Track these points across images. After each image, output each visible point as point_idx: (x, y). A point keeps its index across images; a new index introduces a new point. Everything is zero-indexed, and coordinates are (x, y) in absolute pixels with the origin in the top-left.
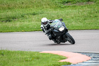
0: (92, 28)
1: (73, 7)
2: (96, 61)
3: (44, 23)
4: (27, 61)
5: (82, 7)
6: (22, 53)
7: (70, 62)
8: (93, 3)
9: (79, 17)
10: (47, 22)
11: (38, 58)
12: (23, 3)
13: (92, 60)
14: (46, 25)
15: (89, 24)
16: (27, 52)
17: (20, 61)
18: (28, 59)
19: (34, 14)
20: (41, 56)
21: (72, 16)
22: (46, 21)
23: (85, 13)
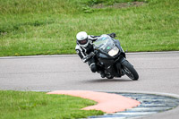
0: (141, 49)
1: (107, 10)
2: (148, 109)
3: (81, 42)
4: (24, 108)
5: (124, 11)
6: (15, 94)
7: (103, 110)
8: (144, 5)
9: (118, 28)
10: (87, 39)
11: (44, 104)
12: (16, 4)
13: (141, 106)
14: (85, 46)
15: (137, 41)
16: (25, 93)
17: (12, 110)
18: (27, 105)
19: (37, 24)
20: (50, 99)
21: (106, 27)
22: (85, 38)
23: (130, 23)
